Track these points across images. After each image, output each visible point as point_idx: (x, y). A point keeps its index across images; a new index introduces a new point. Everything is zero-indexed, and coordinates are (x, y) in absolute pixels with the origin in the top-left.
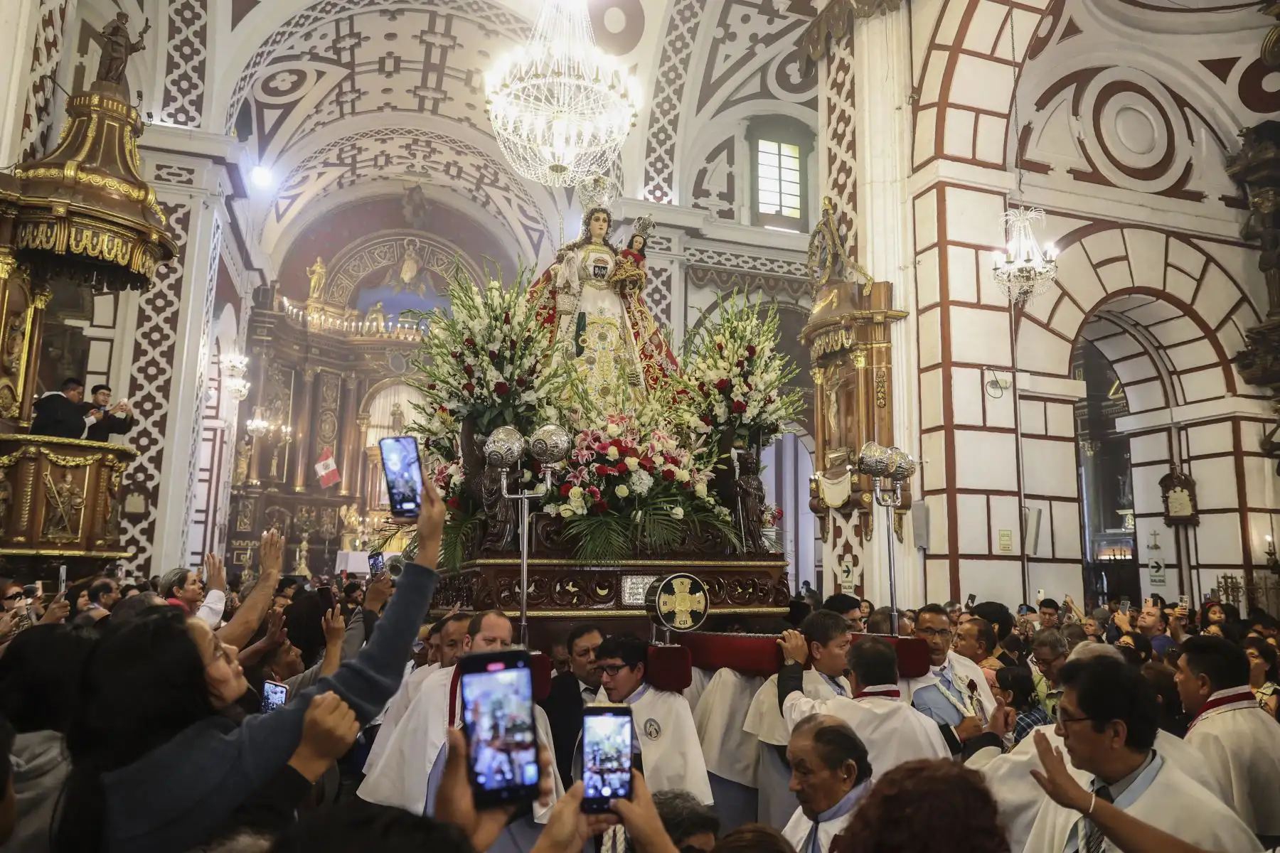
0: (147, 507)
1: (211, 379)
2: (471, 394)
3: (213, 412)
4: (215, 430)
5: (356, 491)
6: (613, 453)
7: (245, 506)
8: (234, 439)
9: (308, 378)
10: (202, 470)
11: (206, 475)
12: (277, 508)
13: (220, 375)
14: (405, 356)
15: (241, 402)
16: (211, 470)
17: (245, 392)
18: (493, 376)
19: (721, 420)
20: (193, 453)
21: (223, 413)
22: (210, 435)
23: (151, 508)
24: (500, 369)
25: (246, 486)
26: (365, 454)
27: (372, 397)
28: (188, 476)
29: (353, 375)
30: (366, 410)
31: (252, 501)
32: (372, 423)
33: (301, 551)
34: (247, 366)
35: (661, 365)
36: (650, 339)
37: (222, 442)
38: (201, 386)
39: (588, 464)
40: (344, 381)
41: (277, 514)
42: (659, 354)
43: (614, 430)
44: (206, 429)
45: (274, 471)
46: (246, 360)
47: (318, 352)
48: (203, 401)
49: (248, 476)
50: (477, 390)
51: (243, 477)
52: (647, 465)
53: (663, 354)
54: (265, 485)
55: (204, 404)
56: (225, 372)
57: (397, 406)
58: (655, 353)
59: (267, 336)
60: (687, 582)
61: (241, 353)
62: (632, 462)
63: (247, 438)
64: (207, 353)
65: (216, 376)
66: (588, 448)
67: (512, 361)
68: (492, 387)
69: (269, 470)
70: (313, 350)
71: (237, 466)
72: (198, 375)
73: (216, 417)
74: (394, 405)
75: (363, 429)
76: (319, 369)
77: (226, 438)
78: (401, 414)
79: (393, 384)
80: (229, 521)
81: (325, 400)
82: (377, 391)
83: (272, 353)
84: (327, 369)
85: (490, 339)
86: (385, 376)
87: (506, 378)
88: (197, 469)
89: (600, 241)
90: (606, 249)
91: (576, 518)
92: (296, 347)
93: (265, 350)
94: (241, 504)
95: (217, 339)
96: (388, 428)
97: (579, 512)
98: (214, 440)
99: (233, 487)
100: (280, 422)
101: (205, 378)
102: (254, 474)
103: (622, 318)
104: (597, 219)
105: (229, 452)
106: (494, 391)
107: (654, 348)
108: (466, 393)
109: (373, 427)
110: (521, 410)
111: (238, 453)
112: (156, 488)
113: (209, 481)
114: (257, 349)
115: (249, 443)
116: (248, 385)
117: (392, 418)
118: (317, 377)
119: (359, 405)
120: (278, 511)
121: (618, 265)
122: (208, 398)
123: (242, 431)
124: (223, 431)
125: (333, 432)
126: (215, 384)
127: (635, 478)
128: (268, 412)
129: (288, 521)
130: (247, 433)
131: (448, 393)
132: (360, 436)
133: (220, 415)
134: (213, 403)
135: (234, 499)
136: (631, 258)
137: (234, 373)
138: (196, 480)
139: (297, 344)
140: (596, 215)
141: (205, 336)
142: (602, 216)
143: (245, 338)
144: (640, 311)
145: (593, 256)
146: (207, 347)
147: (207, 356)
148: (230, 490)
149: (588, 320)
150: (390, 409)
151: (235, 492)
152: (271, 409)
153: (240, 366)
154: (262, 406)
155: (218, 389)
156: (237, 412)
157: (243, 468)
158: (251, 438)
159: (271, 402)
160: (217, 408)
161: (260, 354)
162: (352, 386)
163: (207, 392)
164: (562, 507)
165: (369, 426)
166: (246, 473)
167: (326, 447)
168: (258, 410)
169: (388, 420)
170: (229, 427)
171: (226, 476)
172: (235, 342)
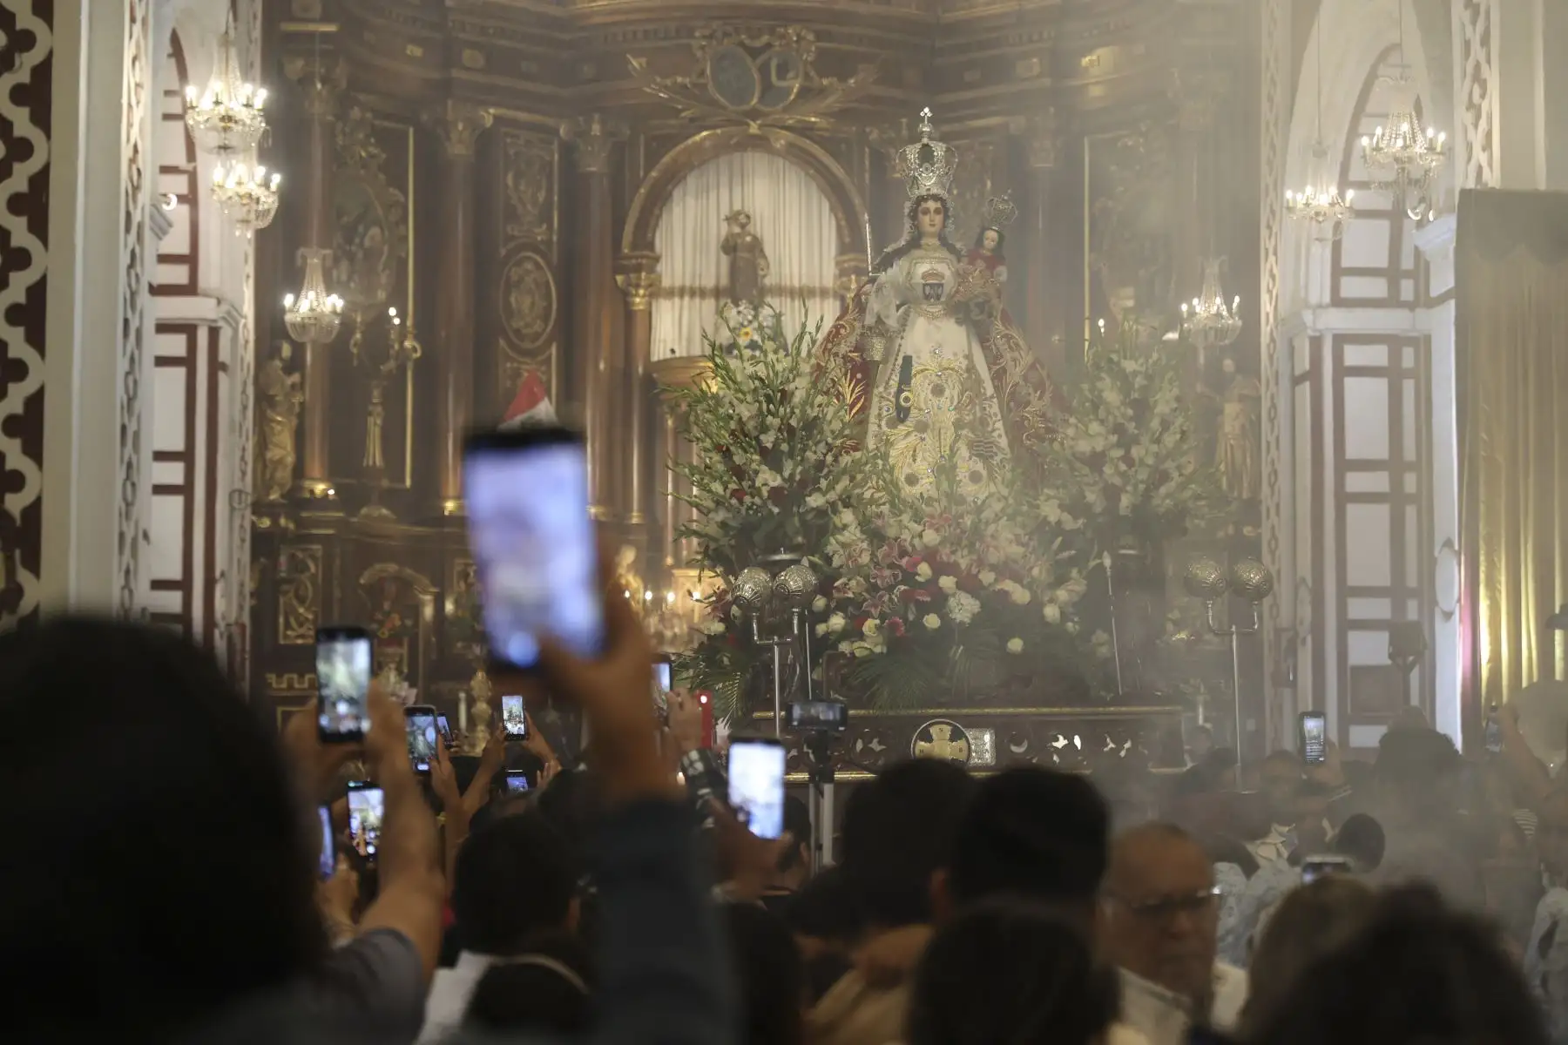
0: (10, 573)
1: (165, 170)
2: (741, 502)
3: (179, 275)
4: (188, 329)
5: (627, 508)
6: (924, 570)
7: (298, 566)
8: (249, 356)
9: (458, 148)
10: (160, 456)
11: (173, 473)
12: (392, 568)
13: (191, 155)
14: (754, 53)
15: (260, 235)
16: (187, 456)
17: (270, 202)
18: (768, 479)
19: (1098, 509)
20: (131, 400)
21: (209, 276)
22: (175, 345)
23: (24, 576)
24: (777, 467)
25: (297, 501)
26: (649, 382)
27: (659, 199)
28: (121, 474)
29: (596, 129)
30: (644, 241)
31: (317, 548)
32: (666, 282)
33: (471, 702)
34: (268, 114)
35: (1043, 415)
36: (1025, 378)
37: (215, 366)
38: (136, 188)
39: (890, 589)
40: (568, 150)
41: (391, 589)
42: (1040, 398)
43: (931, 537)
44: (163, 328)
45: (375, 455)
46: (262, 96)
47: (479, 60)
48: (147, 234)
49: (299, 472)
50: (747, 499)
51: (284, 475)
52: (969, 584)
53: (1048, 395)
54: (350, 498)
55: (151, 248)
56: (207, 139)
57: (739, 219)
58: (1034, 397)
59: (325, 19)
60: (947, 729)
61: (246, 75)
62: (947, 582)
63: (286, 350)
64: (148, 84)
65: (180, 160)
66: (892, 566)
67: (791, 455)
68: (765, 494)
69: (361, 447)
70: (467, 55)
71: (262, 444)
72: (126, 152)
73: (190, 289)
74: (732, 218)
75: (639, 302)
76: (488, 116)
77: (224, 355)
78: (756, 246)
79: (723, 148)
80: (255, 614)
81: (512, 215)
82: (674, 177)
83: (341, 72)
84: (510, 113)
85: (764, 428)
86: (697, 124)
87: (784, 479)
88: (146, 455)
89: (935, 242)
90: (944, 253)
91: (872, 658)
92: (415, 51)
93: (319, 69)
94: (283, 559)
95: (175, 40)
96: (717, 293)
97: (878, 650)
98: (188, 362)
99: (259, 508)
100: (381, 295)
101: (147, 163)
102: (315, 465)
103: (969, 357)
104: (926, 212)
105: (236, 392)
106: (769, 498)
107: (1031, 390)
108: (734, 501)
109: (670, 293)
110: (810, 517)
111: (264, 400)
112: (33, 510)
113: (186, 490)
114: (296, 67)
115: (294, 365)
116: (277, 179)
117: (725, 260)
118: (485, 141)
119: (618, 224)
120: (397, 579)
121: (961, 276)
122: (162, 227)
123: (271, 325)
124: (214, 333)
125: (546, 319)
126: (180, 184)
127: (952, 602)
128: (344, 265)
129: (428, 611)
130: (287, 337)
131: (714, 501)
132: (632, 327)
133: (203, 283)
134: (177, 243)
135: (263, 545)
136: (981, 264)
137: (233, 140)
138: (145, 488)
139: (415, 41)
140: (924, 205)
141: (137, 28)
142: (931, 205)
143: (257, 33)
144: (1006, 336)
145: (923, 268)
146: (145, 64)
147: (145, 95)
148: (249, 517)
149: (916, 368)
150: (718, 230)
151: (266, 523)
152: (351, 258)
153: (243, 114)
154: (323, 246)
155: (190, 199)
156: (250, 269)
157: (283, 448)
158: (298, 348)
159: (350, 234)
160: (191, 260)
161: (306, 80)
162: (595, 164)
163: (155, 207)
164: (856, 645)
165: (655, 292)
166: (290, 459)
167: (527, 368)
168: (314, 260)
169: (712, 270)
170: (232, 317)
171: (233, 472)
172: (225, 42)
